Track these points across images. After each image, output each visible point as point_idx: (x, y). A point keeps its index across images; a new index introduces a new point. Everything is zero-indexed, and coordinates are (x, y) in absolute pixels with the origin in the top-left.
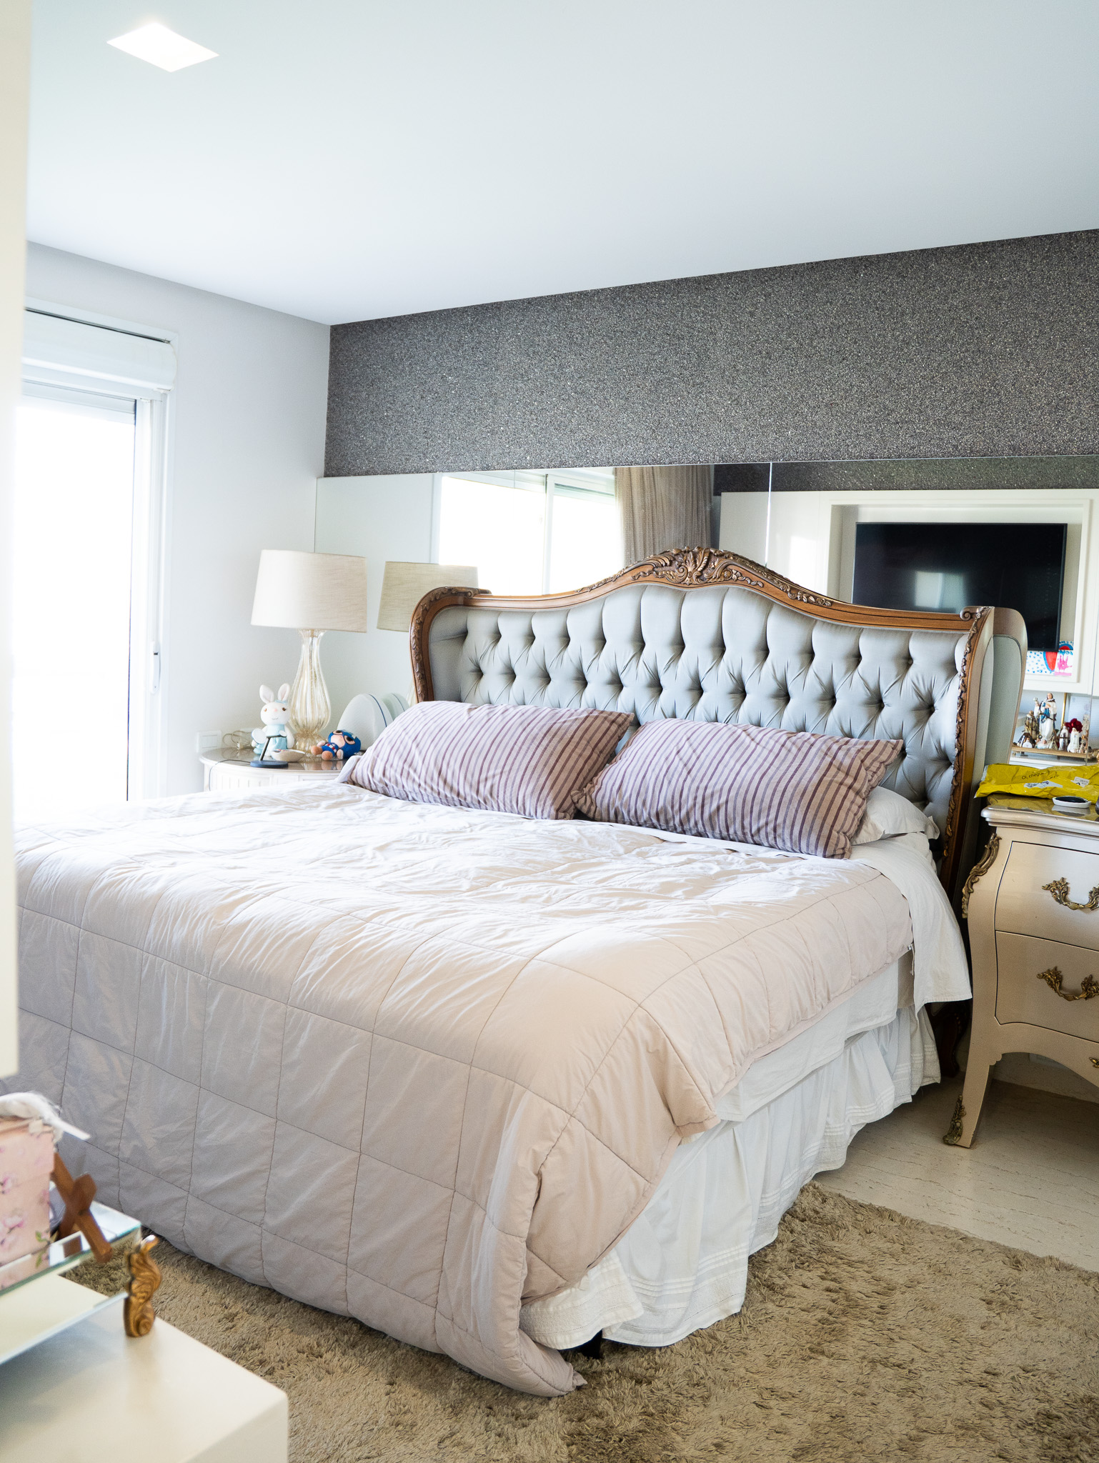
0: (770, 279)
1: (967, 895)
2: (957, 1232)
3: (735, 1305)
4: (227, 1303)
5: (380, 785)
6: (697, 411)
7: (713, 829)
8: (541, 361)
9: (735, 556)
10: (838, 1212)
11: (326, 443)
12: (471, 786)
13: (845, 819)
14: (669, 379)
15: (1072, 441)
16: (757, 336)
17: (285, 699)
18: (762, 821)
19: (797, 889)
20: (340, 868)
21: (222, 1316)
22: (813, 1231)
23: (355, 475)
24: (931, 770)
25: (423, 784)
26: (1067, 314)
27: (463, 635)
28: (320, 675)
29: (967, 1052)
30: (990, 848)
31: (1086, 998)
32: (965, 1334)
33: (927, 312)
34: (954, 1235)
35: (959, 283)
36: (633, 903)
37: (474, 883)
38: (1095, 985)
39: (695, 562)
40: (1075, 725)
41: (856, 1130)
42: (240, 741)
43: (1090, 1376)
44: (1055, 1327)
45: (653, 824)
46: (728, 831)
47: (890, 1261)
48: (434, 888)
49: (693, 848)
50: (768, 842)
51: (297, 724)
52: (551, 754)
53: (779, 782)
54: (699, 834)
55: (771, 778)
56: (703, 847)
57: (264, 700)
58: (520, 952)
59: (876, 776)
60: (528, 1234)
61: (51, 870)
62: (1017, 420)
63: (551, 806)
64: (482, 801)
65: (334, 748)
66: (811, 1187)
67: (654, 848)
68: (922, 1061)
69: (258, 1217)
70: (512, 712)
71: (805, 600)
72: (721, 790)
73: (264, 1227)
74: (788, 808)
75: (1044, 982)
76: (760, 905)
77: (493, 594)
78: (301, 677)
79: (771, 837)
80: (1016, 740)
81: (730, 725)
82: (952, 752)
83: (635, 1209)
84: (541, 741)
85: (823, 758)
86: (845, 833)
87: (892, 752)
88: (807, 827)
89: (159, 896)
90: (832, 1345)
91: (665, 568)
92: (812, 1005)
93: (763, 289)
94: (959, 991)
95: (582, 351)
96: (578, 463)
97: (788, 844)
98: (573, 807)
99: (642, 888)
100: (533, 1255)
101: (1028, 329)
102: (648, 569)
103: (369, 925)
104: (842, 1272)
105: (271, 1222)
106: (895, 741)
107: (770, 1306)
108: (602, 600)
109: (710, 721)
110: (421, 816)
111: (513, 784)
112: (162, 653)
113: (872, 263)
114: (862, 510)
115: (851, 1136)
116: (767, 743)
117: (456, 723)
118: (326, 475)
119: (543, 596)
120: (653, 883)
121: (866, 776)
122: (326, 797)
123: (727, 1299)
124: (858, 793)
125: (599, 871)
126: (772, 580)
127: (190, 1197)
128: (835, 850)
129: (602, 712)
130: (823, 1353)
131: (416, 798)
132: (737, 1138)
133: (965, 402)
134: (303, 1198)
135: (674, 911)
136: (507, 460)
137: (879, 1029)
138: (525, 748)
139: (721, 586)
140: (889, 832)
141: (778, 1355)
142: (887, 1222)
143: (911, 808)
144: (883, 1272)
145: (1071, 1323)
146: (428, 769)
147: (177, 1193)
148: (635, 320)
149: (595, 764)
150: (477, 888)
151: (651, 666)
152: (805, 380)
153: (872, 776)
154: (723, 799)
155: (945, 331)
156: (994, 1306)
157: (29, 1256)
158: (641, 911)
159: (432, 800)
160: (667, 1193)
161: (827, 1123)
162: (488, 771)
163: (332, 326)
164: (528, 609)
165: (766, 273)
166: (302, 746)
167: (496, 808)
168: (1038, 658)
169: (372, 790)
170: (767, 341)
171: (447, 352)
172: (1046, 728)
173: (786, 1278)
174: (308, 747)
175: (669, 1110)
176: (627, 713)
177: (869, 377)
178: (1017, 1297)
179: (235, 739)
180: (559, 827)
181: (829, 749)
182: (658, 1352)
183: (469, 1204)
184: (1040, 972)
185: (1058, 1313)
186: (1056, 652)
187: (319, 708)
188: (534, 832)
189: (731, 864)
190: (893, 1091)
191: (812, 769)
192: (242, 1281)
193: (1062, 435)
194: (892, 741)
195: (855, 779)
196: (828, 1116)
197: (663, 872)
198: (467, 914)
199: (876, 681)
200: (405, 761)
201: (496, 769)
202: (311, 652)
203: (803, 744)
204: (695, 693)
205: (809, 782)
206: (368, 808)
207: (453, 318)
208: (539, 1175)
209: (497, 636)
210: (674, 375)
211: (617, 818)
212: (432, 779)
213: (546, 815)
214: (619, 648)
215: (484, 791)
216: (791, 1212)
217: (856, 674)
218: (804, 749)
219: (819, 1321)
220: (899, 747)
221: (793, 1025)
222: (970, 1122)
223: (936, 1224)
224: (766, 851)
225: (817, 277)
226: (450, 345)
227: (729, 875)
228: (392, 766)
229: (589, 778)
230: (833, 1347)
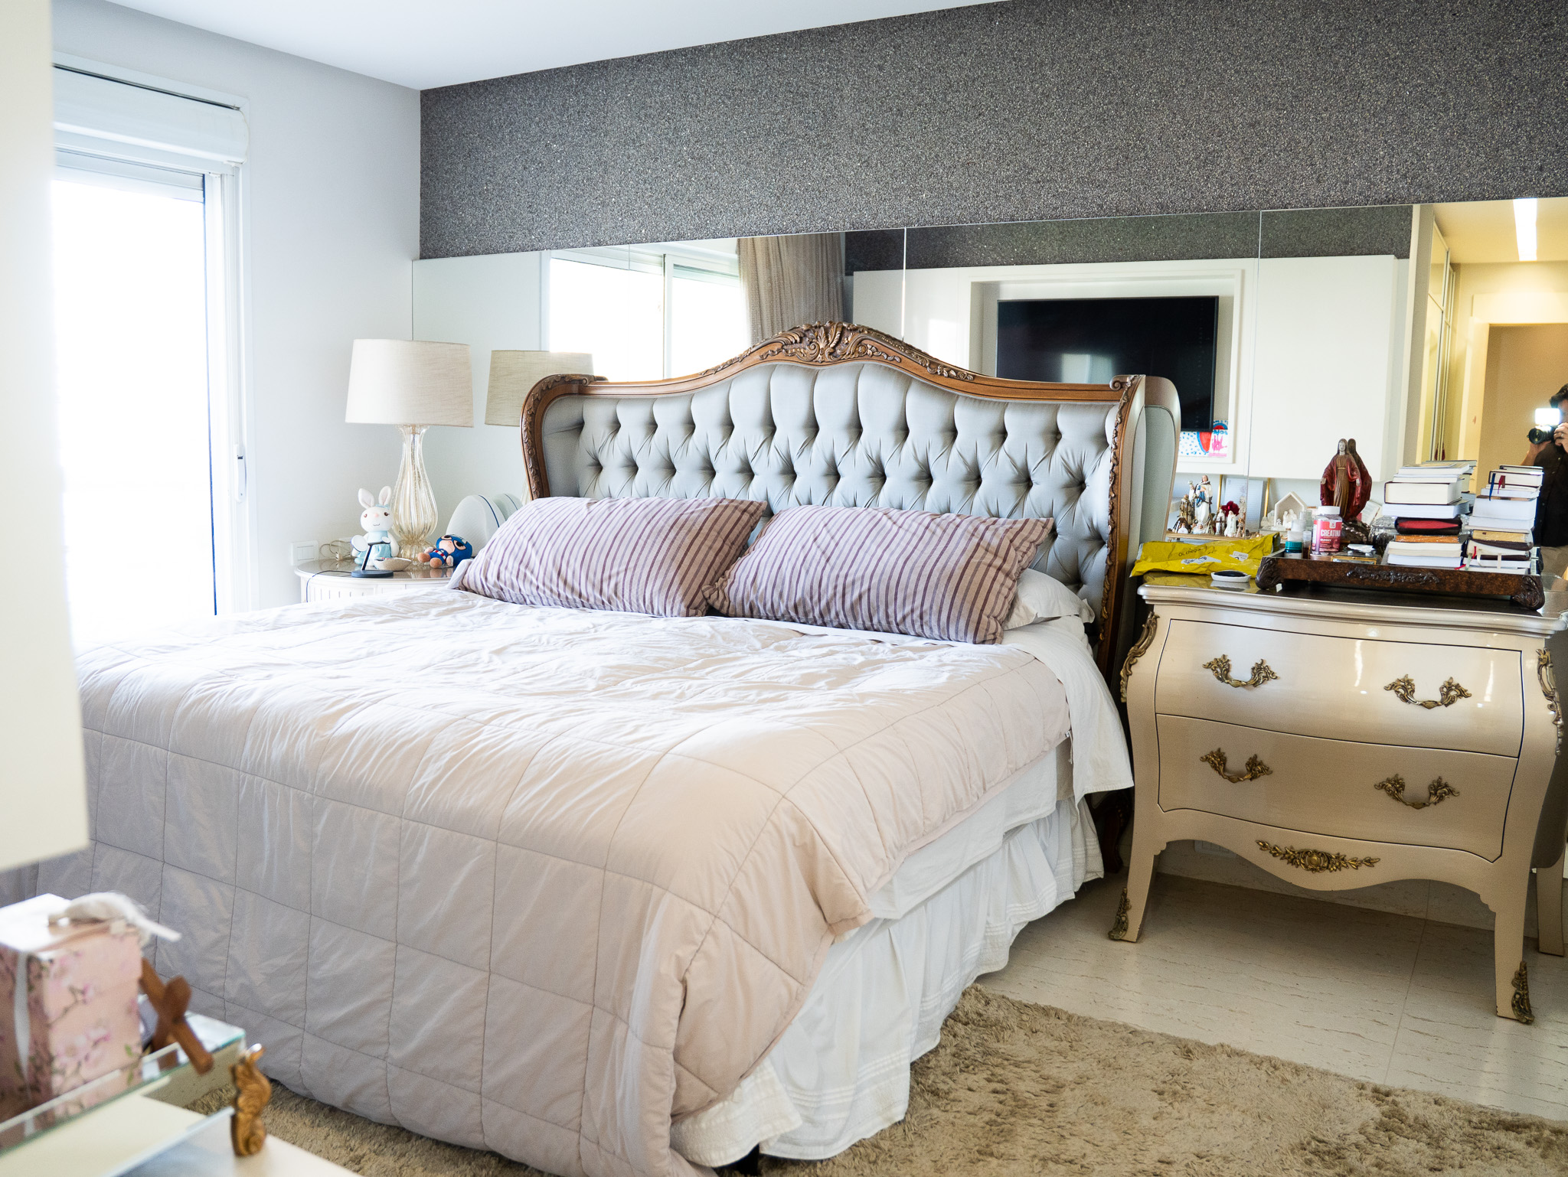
0: (900, 29)
1: (1125, 678)
2: (1126, 1027)
3: (899, 1113)
4: (352, 1145)
5: (495, 590)
6: (825, 174)
7: (855, 619)
8: (653, 125)
9: (870, 330)
10: (1002, 1013)
11: (421, 222)
12: (594, 585)
13: (996, 603)
14: (793, 140)
15: (1222, 197)
16: (887, 91)
17: (386, 503)
18: (908, 609)
19: (946, 675)
20: (453, 673)
21: (348, 1159)
22: (977, 1034)
23: (454, 256)
24: (1084, 550)
25: (541, 586)
26: (1215, 62)
27: (580, 426)
28: (424, 475)
29: (1130, 846)
30: (1148, 628)
31: (1251, 779)
32: (1137, 1126)
33: (1068, 62)
34: (1123, 1029)
35: (1100, 30)
36: (772, 695)
37: (601, 683)
38: (1259, 764)
39: (827, 338)
40: (1232, 508)
41: (1018, 930)
42: (340, 551)
43: (1264, 1157)
44: (1227, 1112)
45: (791, 617)
46: (871, 620)
47: (1058, 1060)
48: (557, 689)
49: (835, 640)
50: (914, 630)
51: (401, 530)
52: (679, 548)
53: (923, 567)
54: (841, 626)
55: (916, 562)
56: (845, 638)
57: (363, 505)
58: (653, 746)
59: (1026, 557)
60: (676, 1045)
61: (132, 688)
62: (1164, 175)
63: (681, 602)
64: (606, 602)
65: (442, 555)
66: (973, 990)
67: (793, 642)
68: (1084, 856)
69: (381, 1050)
70: (635, 504)
71: (945, 374)
72: (863, 577)
73: (389, 1060)
74: (934, 593)
75: (1207, 765)
76: (908, 692)
77: (610, 381)
78: (403, 478)
79: (917, 625)
80: (1171, 525)
81: (870, 509)
82: (1106, 530)
83: (787, 1014)
84: (668, 534)
85: (970, 539)
86: (995, 618)
87: (1042, 531)
88: (955, 612)
89: (254, 710)
90: (1001, 1146)
91: (795, 346)
92: (967, 794)
93: (893, 40)
94: (1121, 780)
95: (698, 113)
96: (698, 234)
97: (936, 632)
98: (704, 603)
99: (781, 680)
100: (681, 1068)
101: (1174, 79)
102: (777, 347)
103: (487, 728)
104: (1009, 1073)
105: (396, 1054)
106: (1045, 520)
107: (935, 1112)
108: (728, 382)
109: (847, 506)
110: (541, 619)
111: (639, 581)
112: (247, 457)
113: (1008, 10)
114: (1003, 287)
115: (1013, 935)
116: (910, 526)
117: (574, 519)
118: (422, 257)
119: (664, 381)
120: (793, 675)
121: (1016, 556)
122: (436, 604)
123: (890, 1106)
124: (1007, 575)
125: (734, 666)
126: (910, 354)
127: (306, 1036)
128: (985, 636)
129: (733, 501)
130: (992, 1154)
131: (534, 601)
132: (894, 941)
133: (1109, 157)
134: (430, 1025)
135: (818, 700)
136: (620, 234)
137: (1038, 822)
138: (650, 542)
139: (856, 362)
140: (1043, 614)
141: (945, 1160)
142: (1053, 1021)
143: (1064, 591)
144: (1051, 1071)
145: (1245, 1107)
146: (545, 570)
147: (292, 1032)
148: (755, 77)
149: (726, 556)
150: (604, 687)
151: (783, 451)
152: (940, 138)
153: (1023, 557)
154: (865, 587)
155: (1087, 82)
156: (1166, 1096)
157: (117, 1073)
158: (781, 703)
159: (552, 604)
160: (821, 999)
161: (988, 923)
162: (611, 569)
163: (422, 92)
164: (648, 395)
165: (894, 22)
166: (408, 554)
167: (621, 608)
168: (1191, 439)
169: (486, 596)
170: (898, 97)
171: (551, 117)
172: (1202, 512)
173: (951, 1082)
174: (414, 554)
175: (820, 908)
176: (760, 501)
177: (1007, 133)
178: (1189, 1086)
179: (334, 549)
180: (690, 624)
181: (976, 529)
182: (819, 1165)
183: (609, 1018)
184: (1203, 755)
185: (1231, 1098)
186: (1211, 432)
187: (425, 512)
188: (664, 629)
189: (876, 654)
190: (1055, 887)
191: (959, 551)
192: (367, 1121)
193: (1211, 191)
194: (1042, 519)
195: (1005, 560)
196: (988, 915)
197: (803, 664)
198: (593, 712)
199: (1024, 458)
200: (521, 562)
201: (620, 566)
202: (413, 450)
203: (948, 525)
204: (832, 478)
205: (956, 564)
206: (483, 614)
207: (556, 80)
208: (684, 982)
209: (616, 426)
210: (798, 136)
211: (752, 613)
212: (551, 580)
213: (675, 613)
214: (748, 433)
215: (608, 590)
216: (953, 1017)
217: (1002, 452)
218: (950, 531)
219: (987, 1123)
220: (1050, 526)
221: (947, 817)
222: (1135, 916)
223: (1105, 1020)
224: (913, 641)
225: (949, 25)
226: (554, 109)
227: (874, 665)
228: (506, 568)
229: (721, 572)
230: (1002, 1148)
